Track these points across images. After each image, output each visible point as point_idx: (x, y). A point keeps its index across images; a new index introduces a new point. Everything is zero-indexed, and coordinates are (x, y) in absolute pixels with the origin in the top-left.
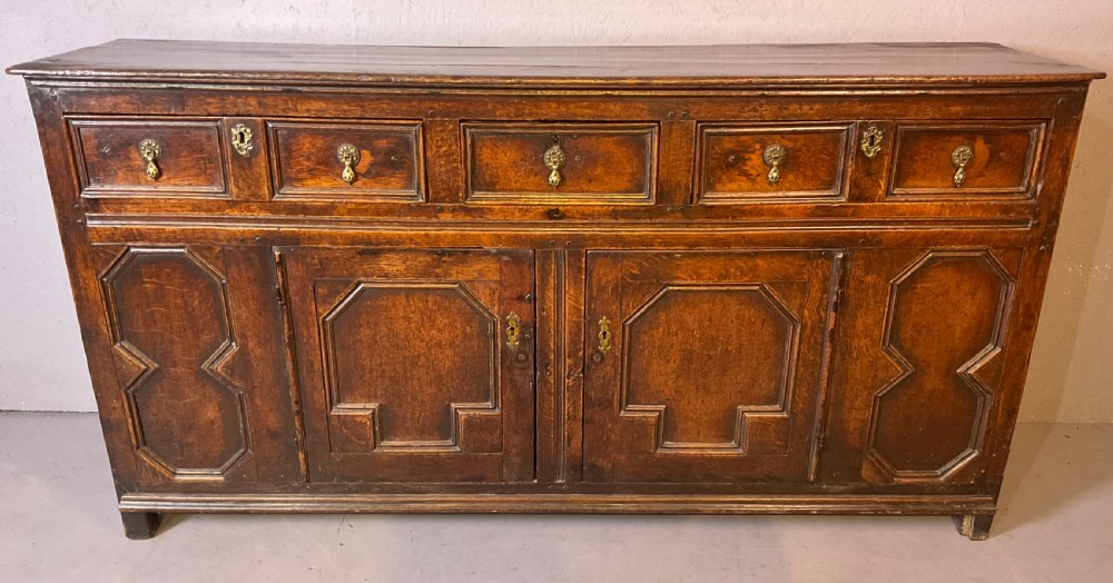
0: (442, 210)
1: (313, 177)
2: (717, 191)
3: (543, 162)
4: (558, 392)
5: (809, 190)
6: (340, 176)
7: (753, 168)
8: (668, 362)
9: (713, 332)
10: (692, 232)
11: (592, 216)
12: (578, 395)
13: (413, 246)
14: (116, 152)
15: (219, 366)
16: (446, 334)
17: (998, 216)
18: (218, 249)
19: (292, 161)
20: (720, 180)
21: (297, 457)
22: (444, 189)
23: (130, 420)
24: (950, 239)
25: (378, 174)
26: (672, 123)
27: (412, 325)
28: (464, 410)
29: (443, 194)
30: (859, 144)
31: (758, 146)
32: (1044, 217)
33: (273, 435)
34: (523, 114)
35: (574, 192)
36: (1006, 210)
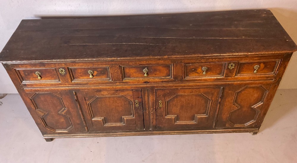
0: (116, 83)
1: (82, 77)
2: (189, 76)
3: (143, 72)
4: (149, 114)
6: (89, 77)
7: (199, 71)
8: (177, 107)
9: (189, 102)
10: (183, 85)
11: (156, 82)
12: (154, 114)
13: (109, 90)
14: (29, 75)
15: (63, 113)
16: (120, 104)
17: (265, 79)
18: (59, 93)
19: (76, 74)
20: (190, 74)
21: (85, 128)
23: (43, 123)
24: (252, 84)
25: (99, 76)
26: (177, 64)
27: (111, 103)
28: (125, 118)
29: (116, 80)
30: (228, 67)
31: (200, 67)
32: (277, 79)
33: (79, 124)
34: (137, 64)
35: (151, 77)
36: (267, 77)
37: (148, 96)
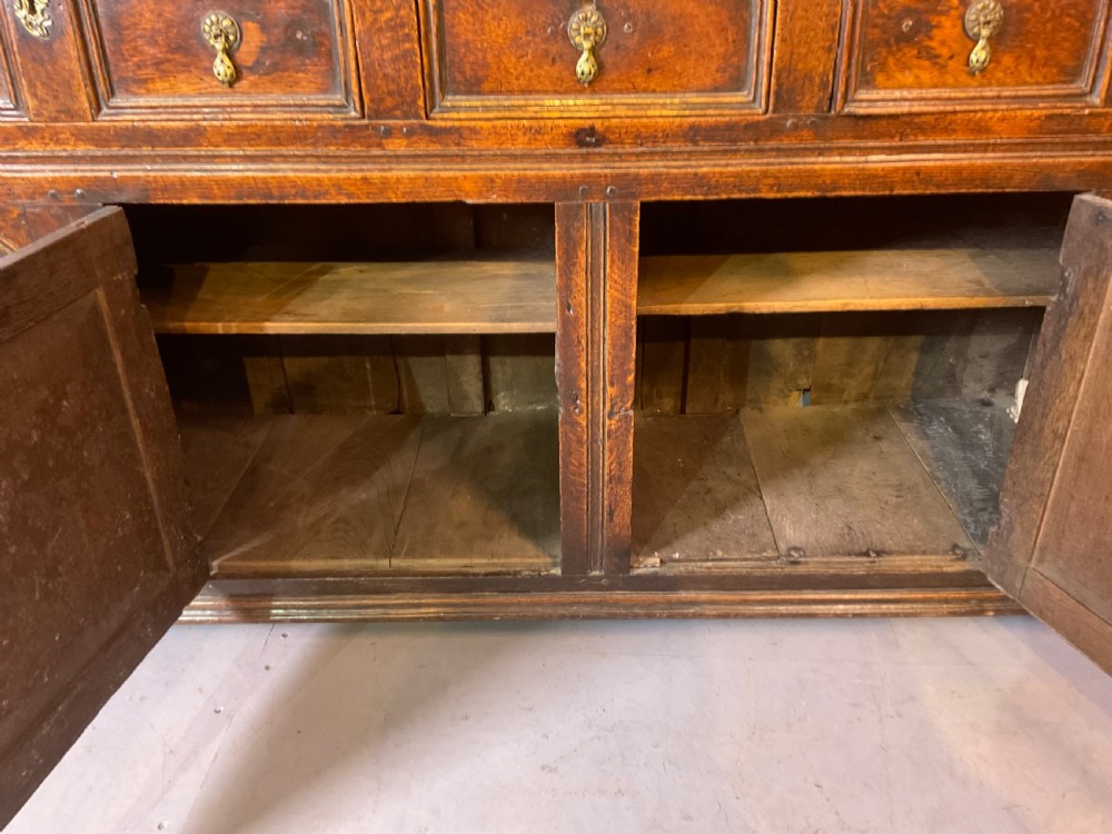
0: (389, 133)
1: (164, 75)
2: (876, 87)
3: (566, 37)
4: (593, 440)
5: (1038, 83)
6: (209, 71)
7: (943, 43)
11: (654, 139)
12: (626, 443)
18: (16, 212)
19: (125, 47)
20: (883, 67)
22: (390, 94)
25: (275, 67)
29: (389, 102)
35: (621, 92)
37: (592, 271)
